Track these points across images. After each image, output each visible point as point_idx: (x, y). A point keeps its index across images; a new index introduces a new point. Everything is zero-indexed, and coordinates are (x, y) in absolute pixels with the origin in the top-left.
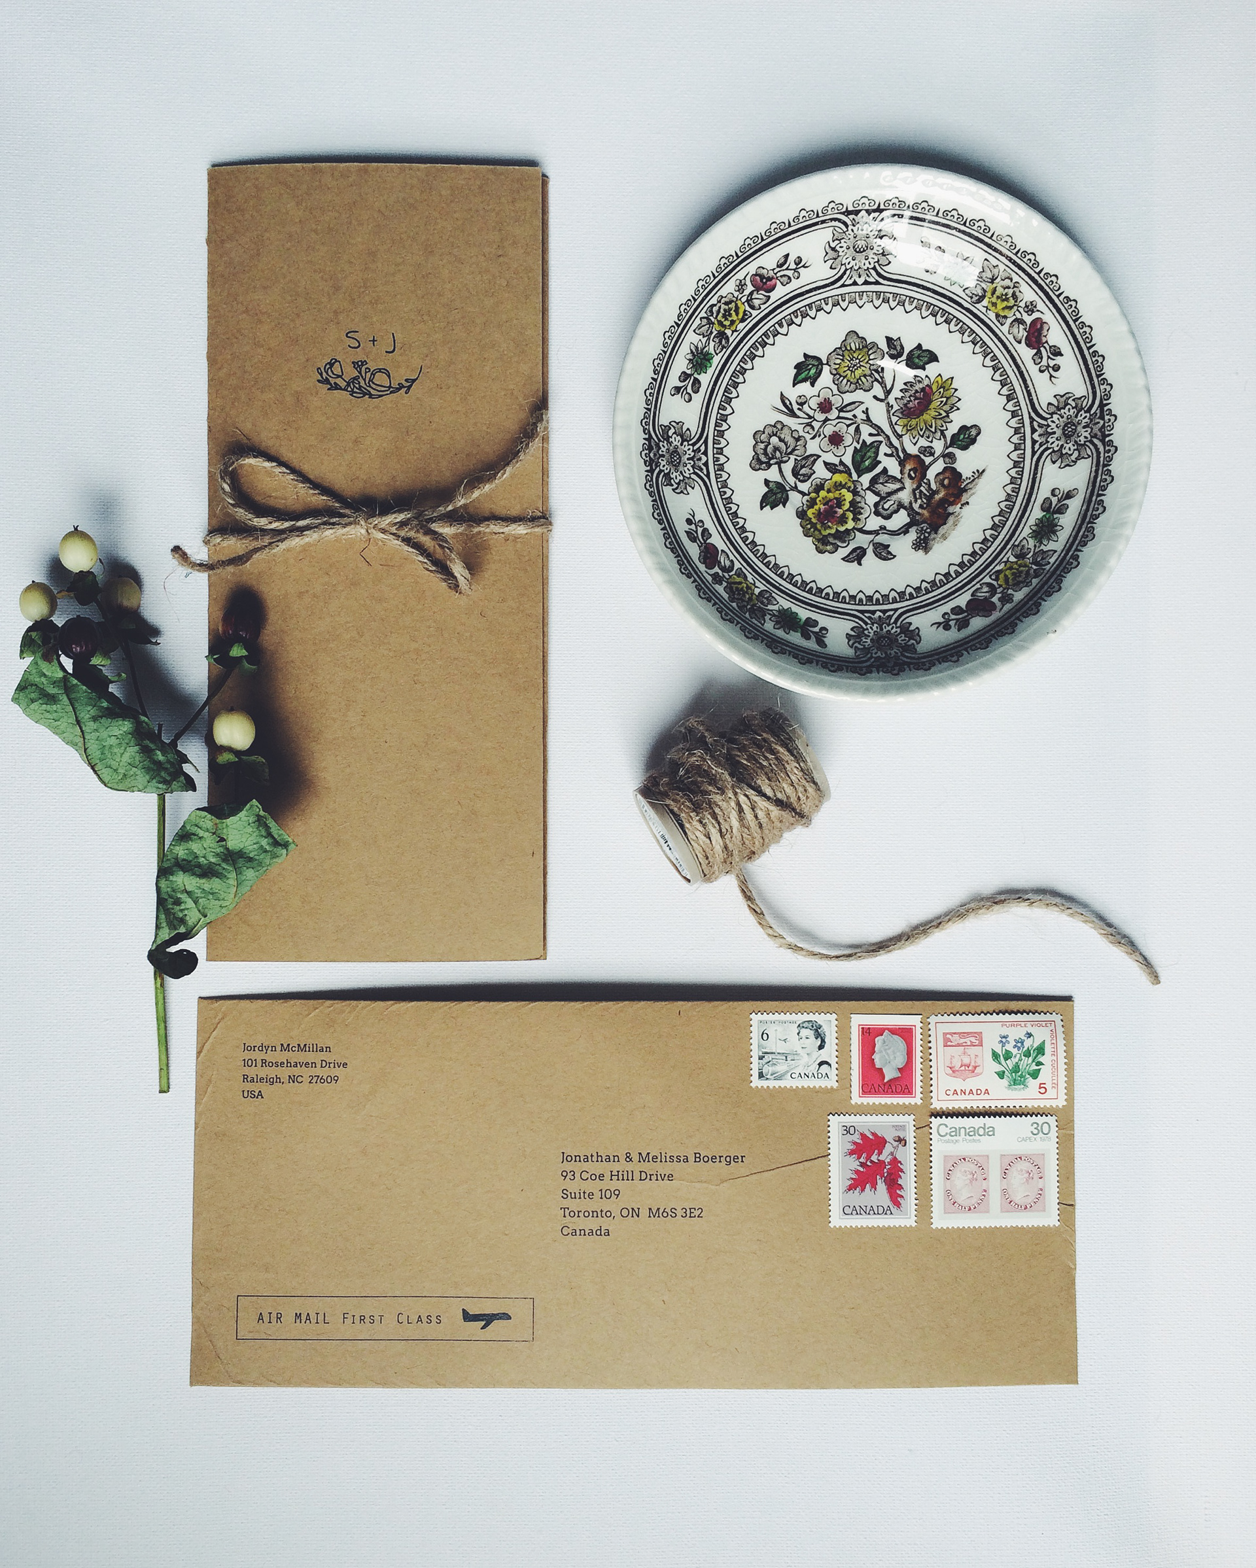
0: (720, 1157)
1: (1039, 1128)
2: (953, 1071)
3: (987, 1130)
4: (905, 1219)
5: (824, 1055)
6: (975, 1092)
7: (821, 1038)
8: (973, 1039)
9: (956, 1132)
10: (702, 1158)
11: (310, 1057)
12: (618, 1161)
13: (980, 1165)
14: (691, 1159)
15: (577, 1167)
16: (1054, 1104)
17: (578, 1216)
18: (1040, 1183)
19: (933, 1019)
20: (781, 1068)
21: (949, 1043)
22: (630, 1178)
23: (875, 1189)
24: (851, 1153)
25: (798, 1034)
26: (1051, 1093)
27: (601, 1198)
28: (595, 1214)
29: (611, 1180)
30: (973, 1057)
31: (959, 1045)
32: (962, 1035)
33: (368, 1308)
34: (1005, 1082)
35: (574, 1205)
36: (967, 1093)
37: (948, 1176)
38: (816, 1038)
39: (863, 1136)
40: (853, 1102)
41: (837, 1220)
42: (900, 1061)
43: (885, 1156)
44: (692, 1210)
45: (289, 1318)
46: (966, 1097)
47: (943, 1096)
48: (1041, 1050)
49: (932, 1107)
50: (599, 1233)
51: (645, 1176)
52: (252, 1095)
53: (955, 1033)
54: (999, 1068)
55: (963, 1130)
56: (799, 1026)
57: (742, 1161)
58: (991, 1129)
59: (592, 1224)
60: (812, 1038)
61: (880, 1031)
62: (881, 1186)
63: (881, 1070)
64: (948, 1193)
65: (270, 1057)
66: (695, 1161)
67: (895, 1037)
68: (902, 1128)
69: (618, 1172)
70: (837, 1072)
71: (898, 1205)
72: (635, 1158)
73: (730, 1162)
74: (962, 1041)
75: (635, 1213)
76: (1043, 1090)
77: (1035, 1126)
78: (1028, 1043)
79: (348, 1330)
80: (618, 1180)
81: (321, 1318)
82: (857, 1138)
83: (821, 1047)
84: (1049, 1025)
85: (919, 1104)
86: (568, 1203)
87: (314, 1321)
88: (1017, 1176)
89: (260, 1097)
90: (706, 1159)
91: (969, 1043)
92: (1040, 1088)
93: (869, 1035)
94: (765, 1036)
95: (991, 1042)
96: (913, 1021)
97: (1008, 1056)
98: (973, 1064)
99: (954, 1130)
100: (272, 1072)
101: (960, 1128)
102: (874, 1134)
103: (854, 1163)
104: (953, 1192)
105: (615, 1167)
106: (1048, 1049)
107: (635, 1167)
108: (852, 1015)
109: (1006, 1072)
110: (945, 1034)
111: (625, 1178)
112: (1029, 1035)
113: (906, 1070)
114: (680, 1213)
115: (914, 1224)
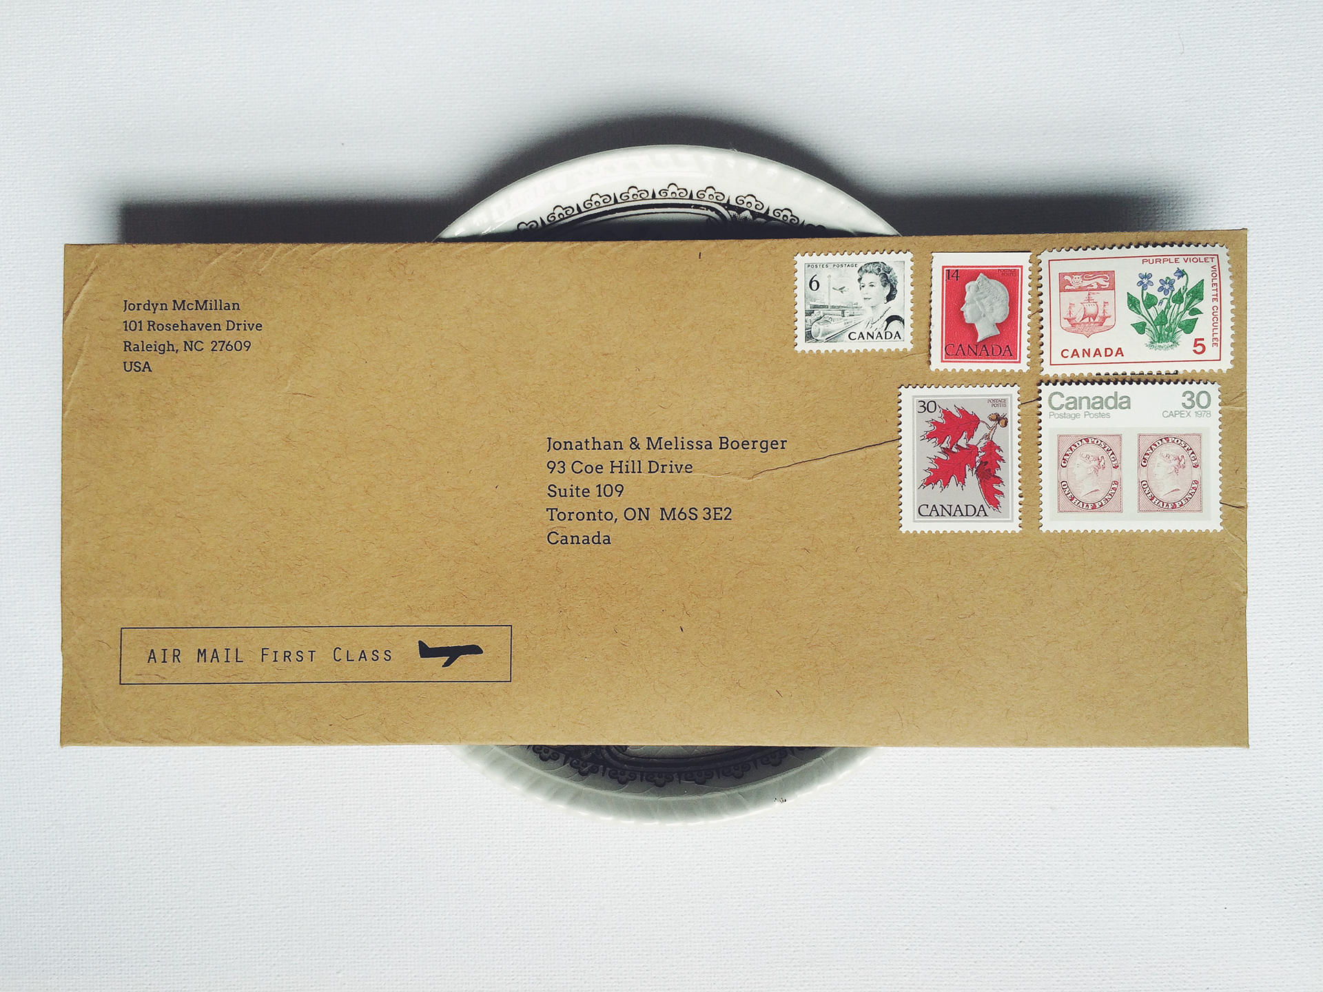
0: (754, 442)
1: (1194, 399)
2: (1073, 325)
3: (1119, 401)
4: (1006, 522)
5: (894, 308)
6: (1103, 353)
7: (892, 286)
8: (1101, 281)
9: (1075, 403)
10: (729, 443)
11: (213, 317)
12: (621, 449)
13: (1109, 449)
14: (716, 444)
15: (568, 456)
16: (1215, 367)
17: (570, 519)
18: (1196, 474)
19: (1045, 256)
20: (836, 326)
21: (1068, 287)
22: (637, 470)
23: (964, 483)
24: (930, 436)
25: (860, 280)
26: (1211, 352)
27: (600, 496)
28: (591, 516)
29: (612, 472)
30: (1101, 304)
31: (1080, 289)
32: (1085, 275)
33: (295, 640)
34: (1146, 338)
35: (564, 505)
36: (1092, 354)
37: (1064, 462)
38: (884, 286)
39: (947, 414)
40: (933, 368)
41: (910, 523)
42: (1000, 314)
43: (978, 440)
44: (718, 511)
45: (189, 656)
46: (1091, 359)
47: (1057, 358)
48: (1197, 293)
49: (1043, 374)
50: (596, 541)
51: (656, 467)
52: (135, 367)
53: (1076, 274)
54: (1137, 319)
55: (1085, 402)
56: (861, 269)
57: (783, 448)
58: (1125, 400)
59: (589, 528)
60: (878, 285)
61: (972, 274)
62: (972, 479)
63: (972, 326)
64: (1063, 485)
65: (159, 317)
66: (721, 448)
67: (994, 282)
68: (1002, 402)
69: (621, 462)
70: (912, 330)
71: (995, 504)
72: (643, 444)
73: (767, 448)
74: (1086, 283)
75: (643, 514)
76: (1199, 349)
77: (1189, 396)
78: (1179, 284)
79: (266, 670)
80: (621, 472)
81: (232, 654)
82: (938, 416)
83: (890, 297)
84: (1210, 260)
85: (1025, 371)
86: (555, 502)
87: (222, 658)
88: (1161, 466)
89: (146, 370)
90: (735, 445)
91: (1095, 287)
92: (1196, 345)
93: (957, 280)
94: (814, 285)
95: (1127, 283)
96: (1020, 260)
97: (1150, 302)
98: (1100, 313)
99: (1072, 400)
100: (162, 337)
101: (1081, 399)
102: (963, 412)
103: (933, 450)
104: (1071, 484)
105: (618, 456)
106: (1208, 291)
107: (644, 455)
108: (933, 254)
109: (1148, 324)
110: (1061, 275)
111: (630, 469)
112: (1181, 273)
113: (1009, 326)
114: (701, 514)
115: (1018, 530)
